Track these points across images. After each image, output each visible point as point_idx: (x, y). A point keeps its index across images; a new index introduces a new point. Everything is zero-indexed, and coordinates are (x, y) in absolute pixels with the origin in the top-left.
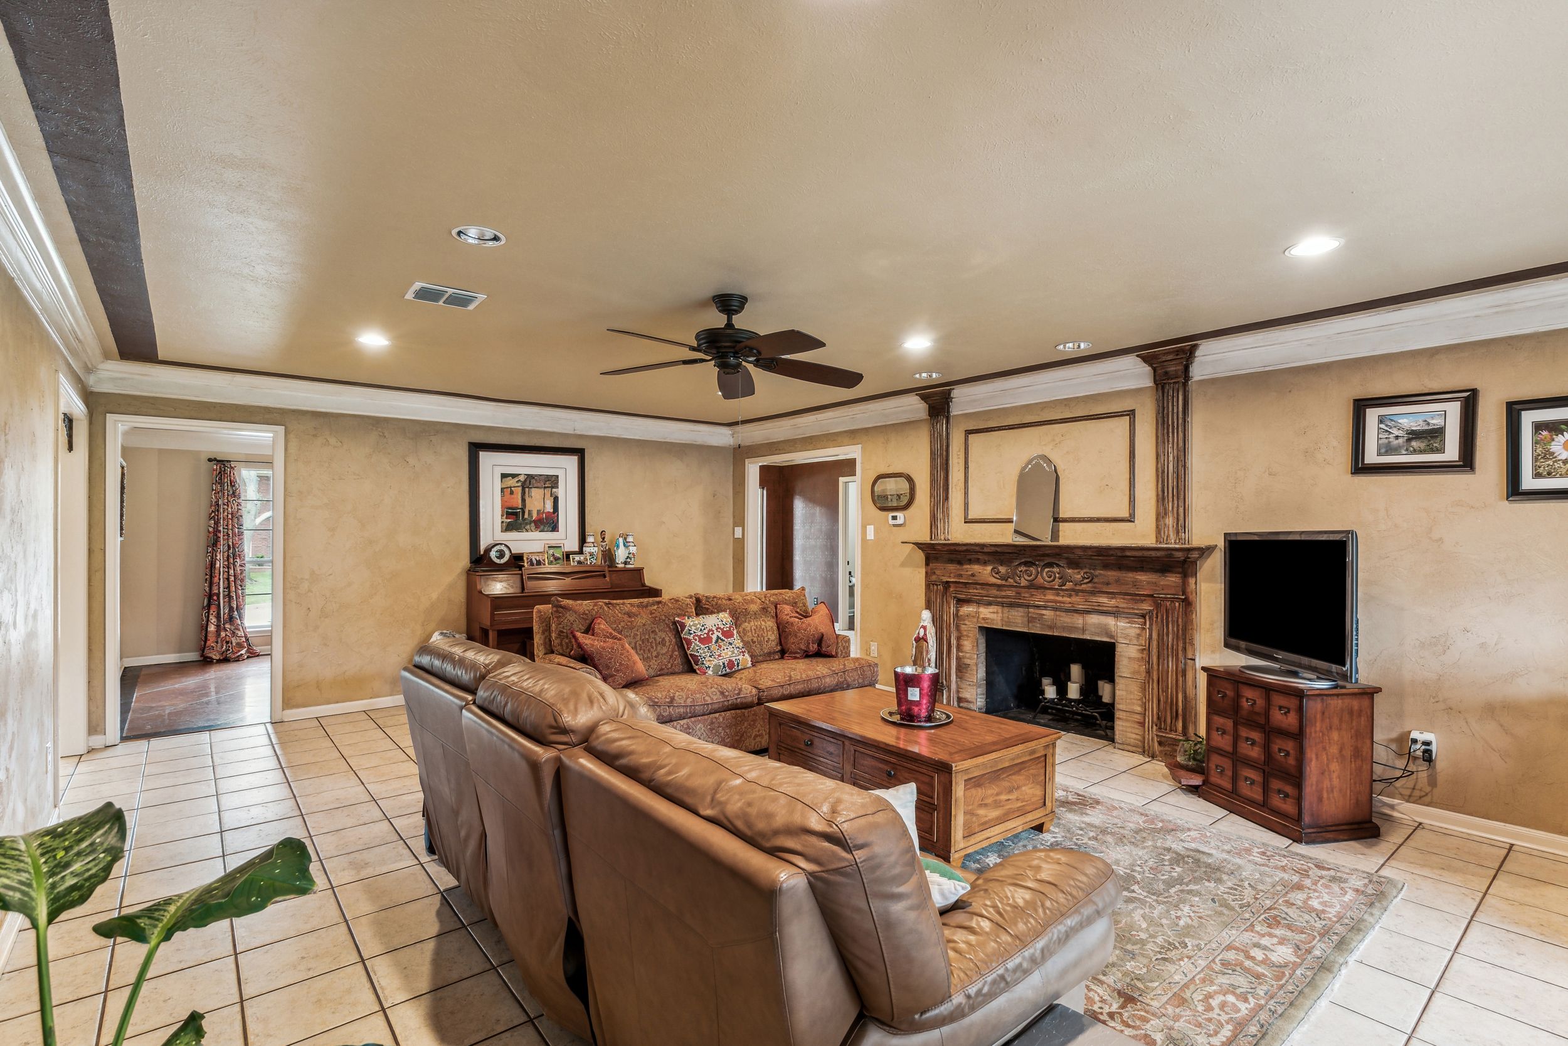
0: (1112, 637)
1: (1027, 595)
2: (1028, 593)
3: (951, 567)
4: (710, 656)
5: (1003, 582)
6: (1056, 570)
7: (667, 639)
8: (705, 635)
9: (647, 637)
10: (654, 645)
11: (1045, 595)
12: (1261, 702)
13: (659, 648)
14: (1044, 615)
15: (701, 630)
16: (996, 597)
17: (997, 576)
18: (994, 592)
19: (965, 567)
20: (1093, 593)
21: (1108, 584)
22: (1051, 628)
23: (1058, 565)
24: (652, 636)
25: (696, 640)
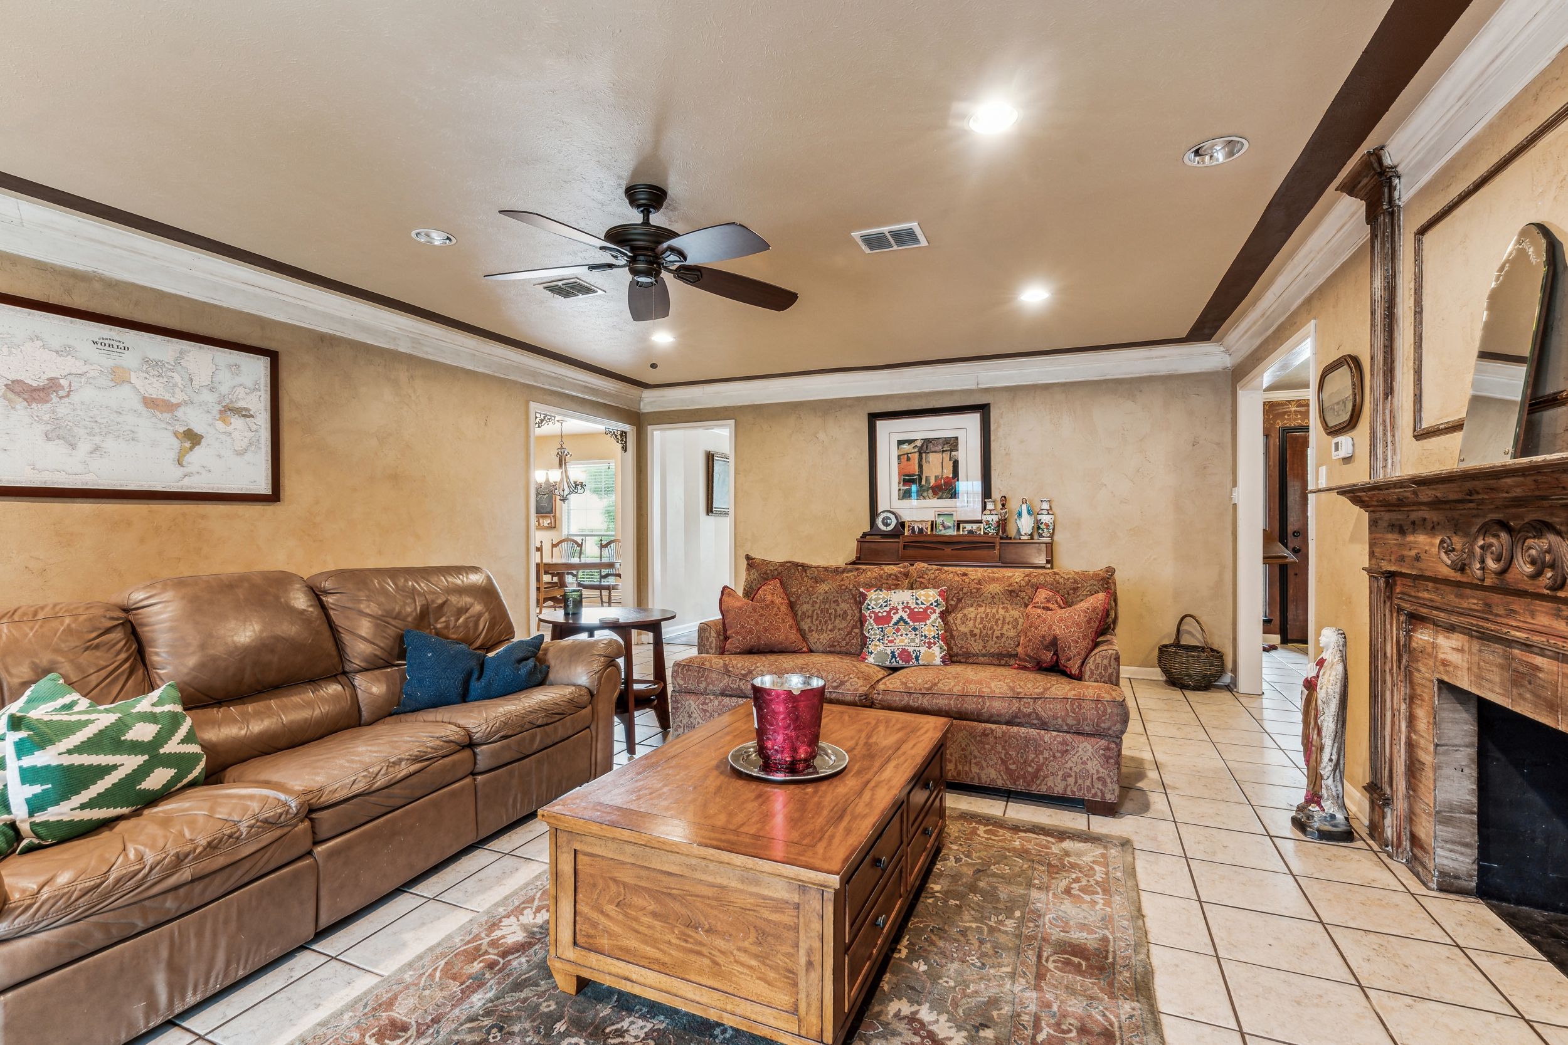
2: (1501, 605)
3: (1391, 540)
4: (879, 640)
5: (1458, 575)
7: (850, 612)
8: (885, 614)
9: (827, 606)
10: (833, 617)
11: (1531, 615)
13: (837, 621)
14: (1538, 669)
15: (881, 606)
17: (1449, 559)
18: (1452, 599)
19: (1409, 538)
22: (1552, 706)
23: (1549, 529)
24: (833, 605)
25: (871, 617)
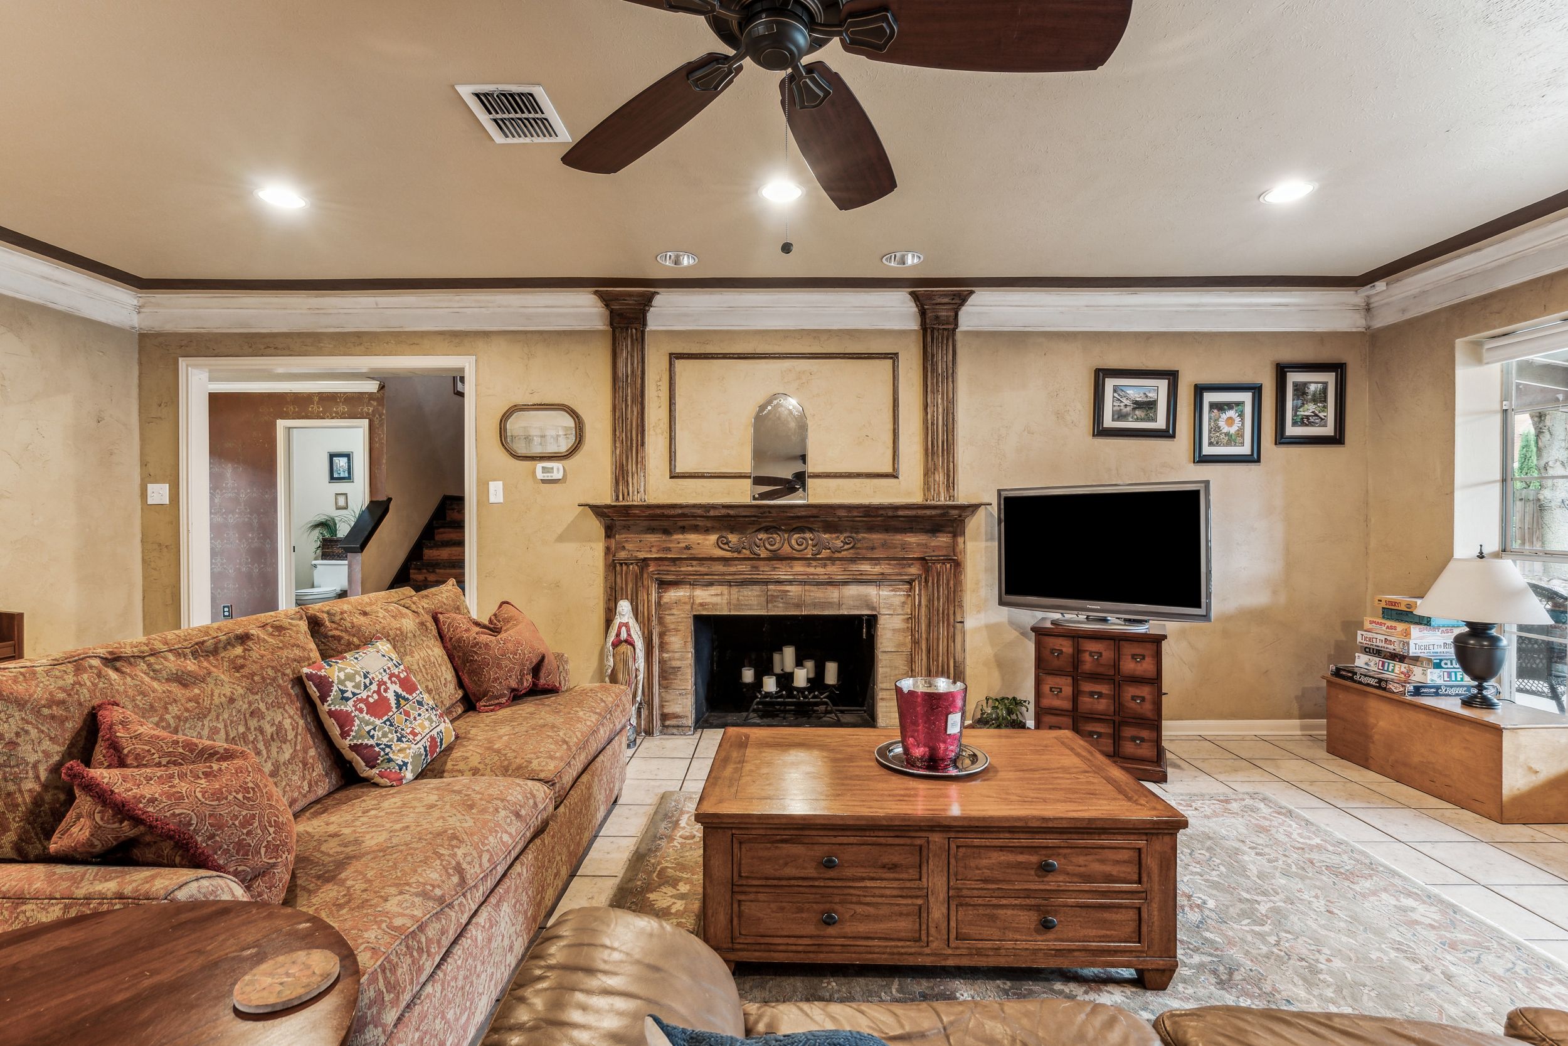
0: (874, 609)
2: (768, 565)
3: (652, 538)
4: (399, 740)
5: (736, 555)
6: (808, 535)
7: (287, 723)
8: (376, 696)
9: (242, 729)
10: (261, 746)
11: (791, 567)
12: (1108, 655)
13: (274, 750)
14: (788, 591)
15: (366, 687)
16: (724, 574)
17: (726, 547)
18: (719, 568)
19: (675, 537)
20: (853, 560)
21: (873, 548)
22: (798, 606)
23: (811, 530)
24: (253, 723)
25: (361, 711)
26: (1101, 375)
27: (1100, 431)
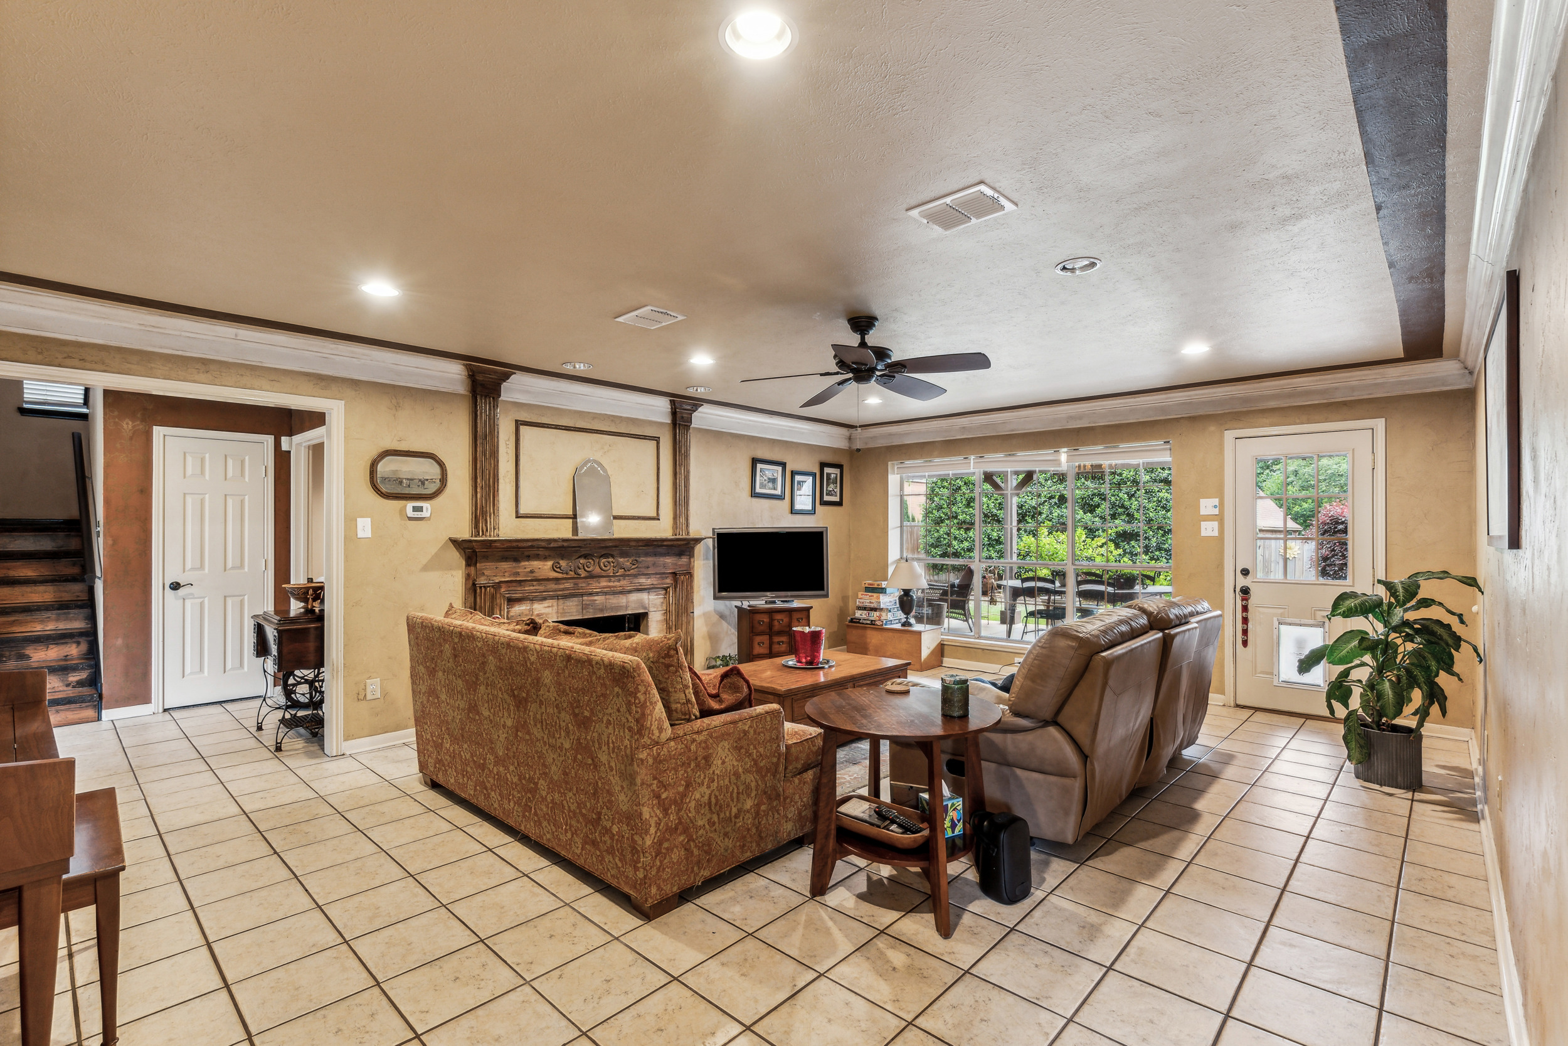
0: (645, 608)
1: (584, 585)
2: (584, 582)
3: (505, 565)
5: (565, 576)
6: (611, 560)
11: (599, 583)
12: (786, 620)
14: (596, 600)
16: (556, 591)
17: (558, 570)
18: (552, 586)
19: (523, 563)
20: (635, 576)
21: (648, 567)
22: (602, 610)
23: (613, 556)
26: (755, 461)
27: (754, 495)
